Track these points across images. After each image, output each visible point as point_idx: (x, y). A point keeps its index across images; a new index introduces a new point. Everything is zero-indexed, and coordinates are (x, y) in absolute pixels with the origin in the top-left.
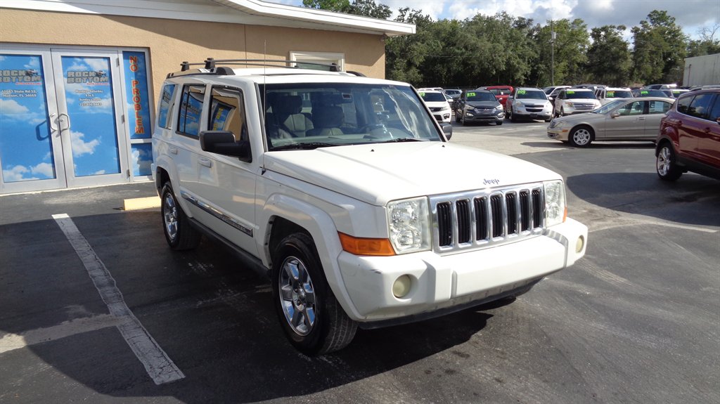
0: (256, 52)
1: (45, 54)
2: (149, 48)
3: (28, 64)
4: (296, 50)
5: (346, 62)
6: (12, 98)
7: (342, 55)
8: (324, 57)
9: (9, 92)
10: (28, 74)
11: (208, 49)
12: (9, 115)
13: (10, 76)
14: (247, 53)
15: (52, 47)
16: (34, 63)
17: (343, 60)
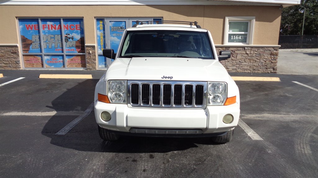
0: (208, 17)
1: (127, 21)
2: (163, 17)
3: (121, 24)
4: (228, 16)
5: (256, 21)
6: (116, 36)
7: (254, 17)
8: (244, 19)
9: (115, 34)
10: (121, 28)
11: (186, 17)
12: (114, 42)
13: (116, 29)
14: (205, 18)
15: (129, 18)
16: (123, 24)
17: (254, 20)
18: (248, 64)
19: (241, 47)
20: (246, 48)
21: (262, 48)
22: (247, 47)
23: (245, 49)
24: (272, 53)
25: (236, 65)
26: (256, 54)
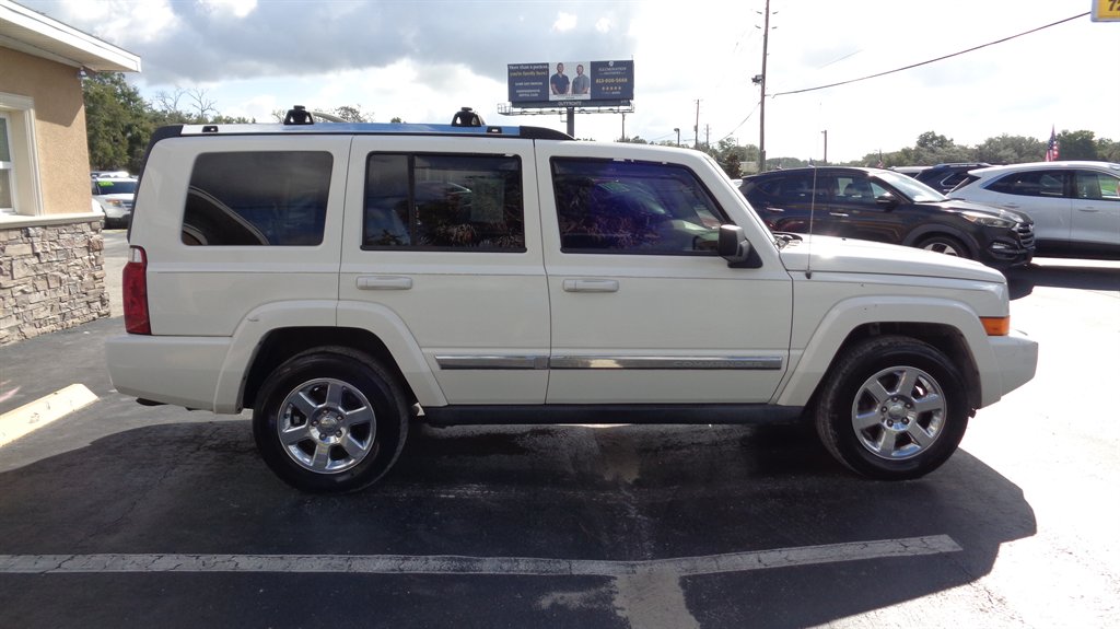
7: (30, 100)
17: (32, 112)
18: (44, 298)
19: (16, 229)
20: (32, 231)
21: (66, 225)
22: (35, 225)
23: (28, 236)
24: (89, 242)
25: (16, 311)
26: (56, 250)
